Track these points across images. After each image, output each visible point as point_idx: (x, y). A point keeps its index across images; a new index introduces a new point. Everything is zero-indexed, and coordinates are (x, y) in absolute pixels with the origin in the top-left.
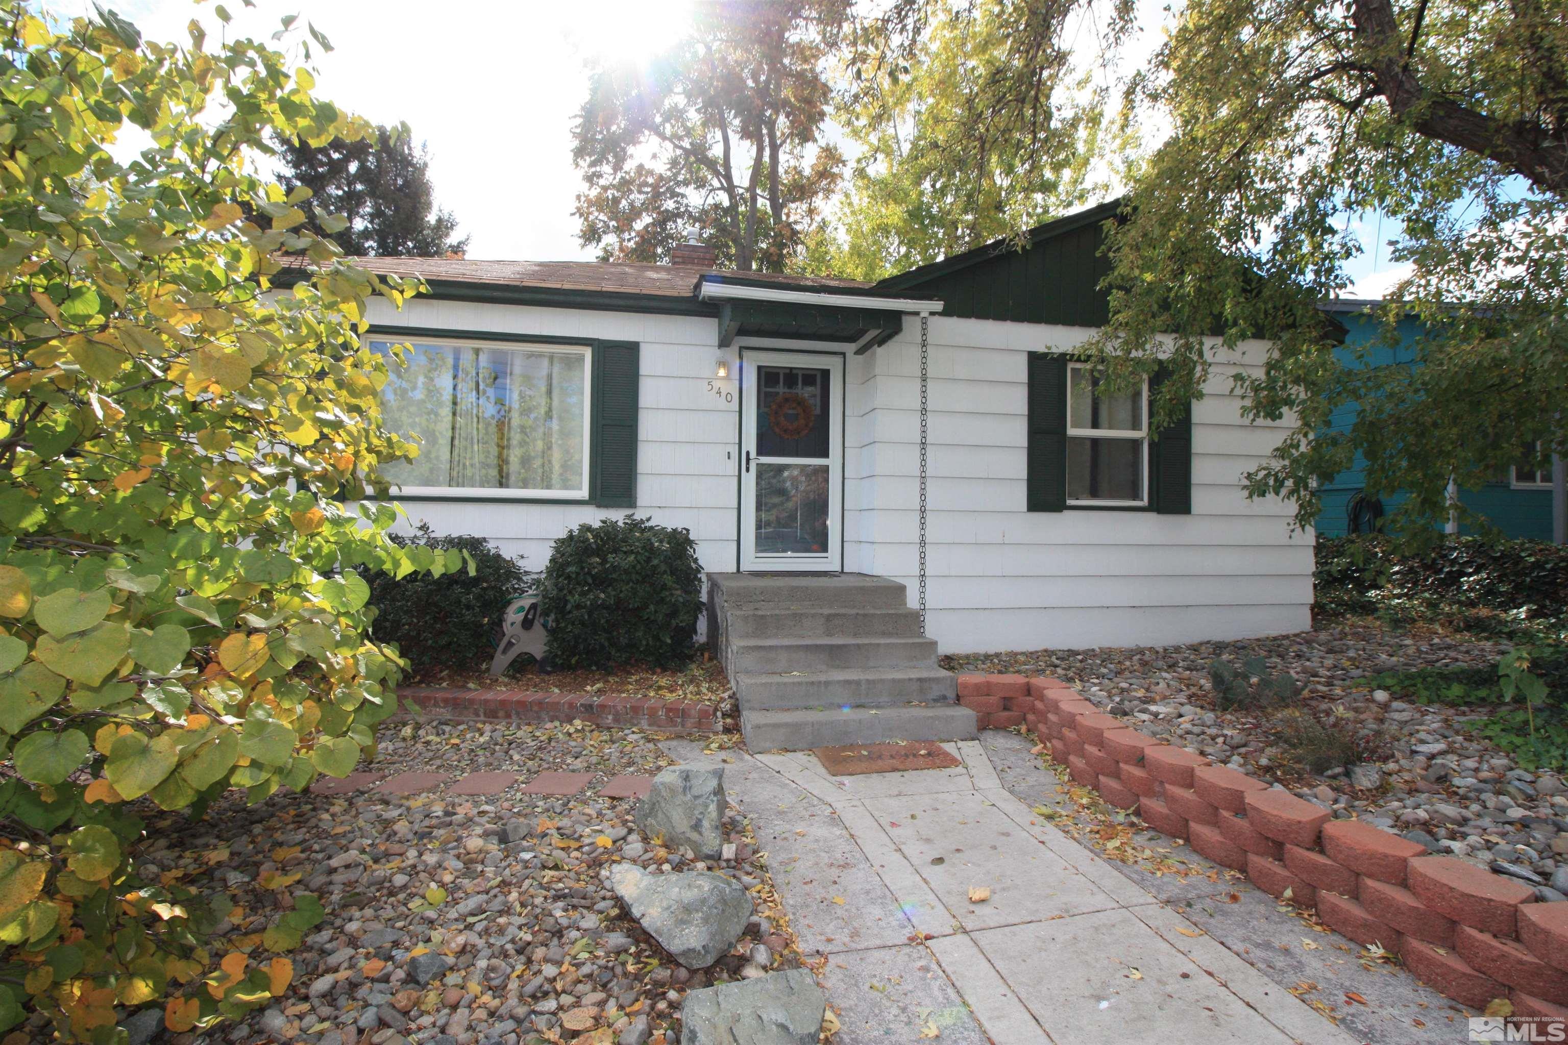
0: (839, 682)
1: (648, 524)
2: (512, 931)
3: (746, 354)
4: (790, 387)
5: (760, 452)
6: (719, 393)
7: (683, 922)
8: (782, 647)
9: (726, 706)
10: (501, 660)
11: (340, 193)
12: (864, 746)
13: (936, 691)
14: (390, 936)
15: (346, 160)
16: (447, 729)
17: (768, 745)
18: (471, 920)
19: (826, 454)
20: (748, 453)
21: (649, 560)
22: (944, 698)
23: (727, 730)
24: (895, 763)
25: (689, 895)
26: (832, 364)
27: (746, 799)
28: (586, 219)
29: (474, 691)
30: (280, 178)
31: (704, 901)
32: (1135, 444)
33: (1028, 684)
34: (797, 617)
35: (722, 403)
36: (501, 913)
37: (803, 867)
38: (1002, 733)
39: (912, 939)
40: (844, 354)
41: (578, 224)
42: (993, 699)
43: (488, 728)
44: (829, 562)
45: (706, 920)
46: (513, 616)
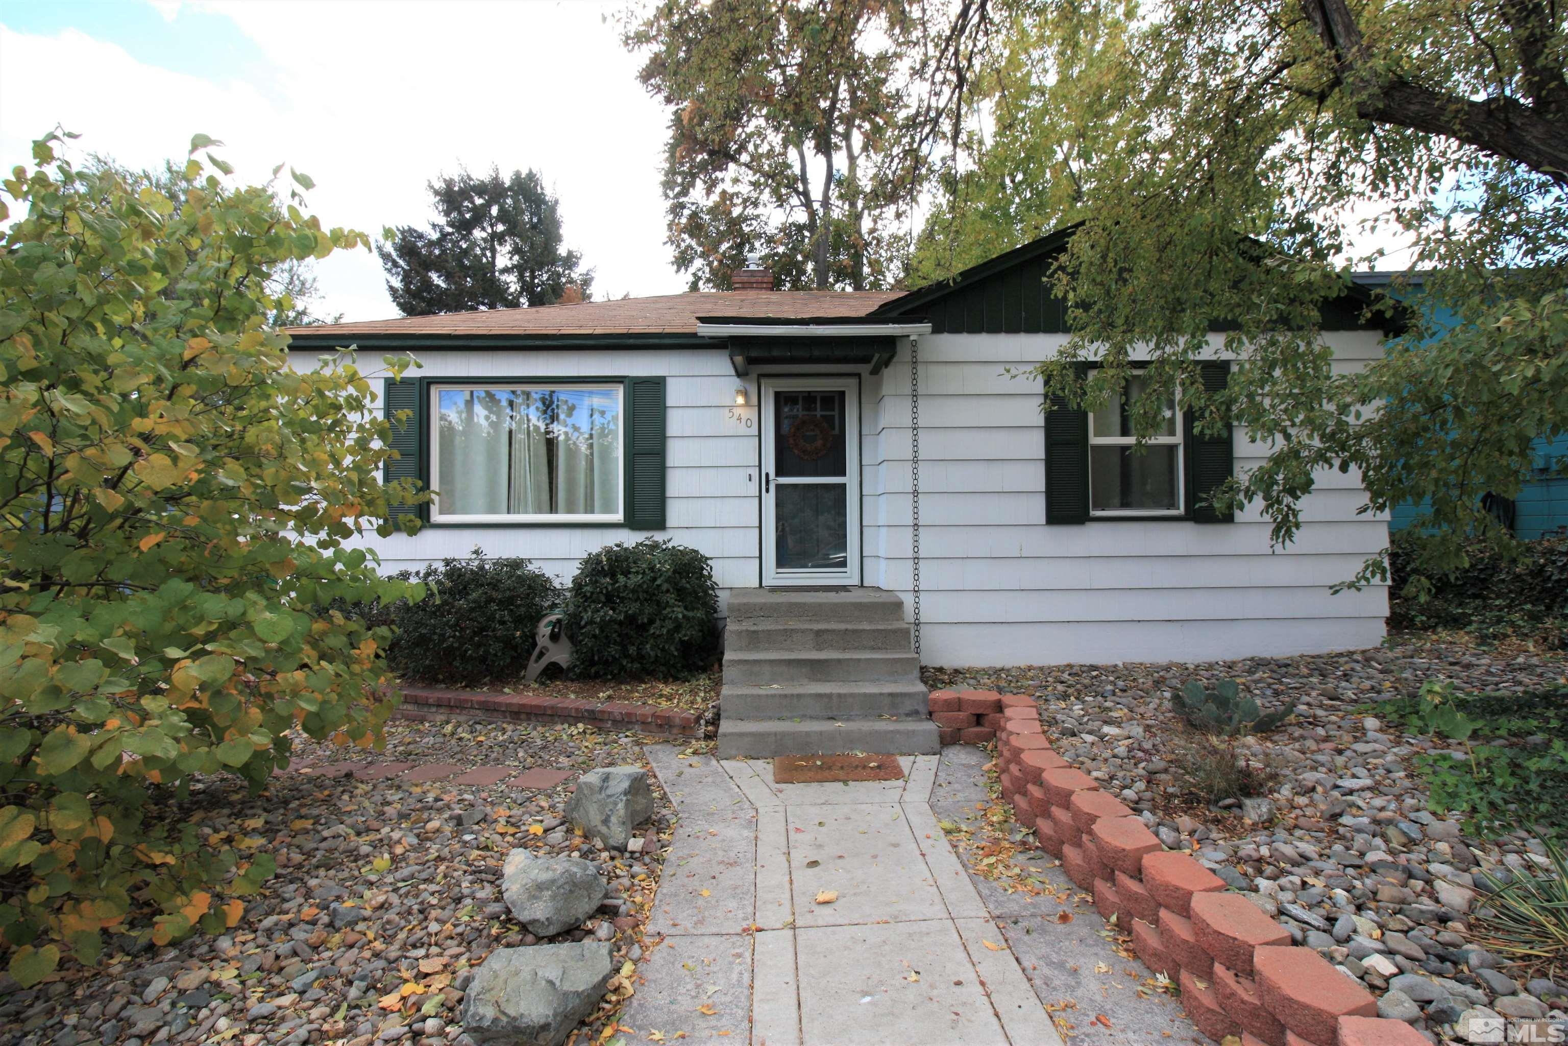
0: (811, 695)
1: (670, 545)
2: (425, 895)
3: (763, 382)
4: (809, 409)
5: (779, 473)
6: (739, 419)
7: (535, 897)
8: (766, 661)
9: (709, 715)
10: (535, 667)
11: (484, 235)
12: (819, 757)
13: (908, 706)
14: (336, 891)
15: (488, 205)
16: (478, 727)
17: (733, 752)
18: (400, 884)
19: (843, 474)
20: (767, 475)
21: (654, 579)
22: (917, 712)
23: (708, 737)
24: (841, 774)
25: (545, 876)
26: (849, 387)
27: (687, 801)
28: (678, 246)
29: (509, 696)
30: (434, 226)
31: (553, 881)
32: (1172, 448)
33: (999, 701)
34: (788, 633)
35: (742, 429)
36: (425, 881)
37: (695, 864)
38: (969, 749)
39: (744, 930)
40: (859, 375)
41: (671, 252)
42: (962, 715)
43: (510, 728)
44: (850, 576)
45: (553, 898)
46: (544, 630)
